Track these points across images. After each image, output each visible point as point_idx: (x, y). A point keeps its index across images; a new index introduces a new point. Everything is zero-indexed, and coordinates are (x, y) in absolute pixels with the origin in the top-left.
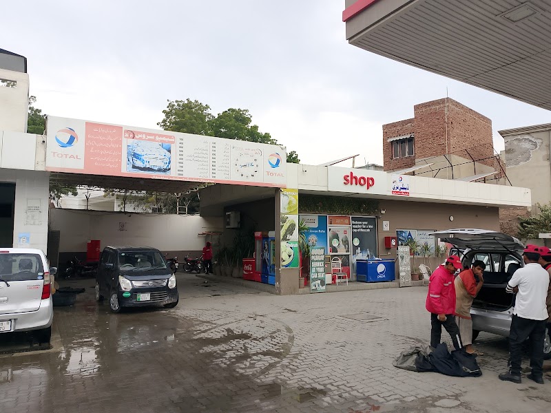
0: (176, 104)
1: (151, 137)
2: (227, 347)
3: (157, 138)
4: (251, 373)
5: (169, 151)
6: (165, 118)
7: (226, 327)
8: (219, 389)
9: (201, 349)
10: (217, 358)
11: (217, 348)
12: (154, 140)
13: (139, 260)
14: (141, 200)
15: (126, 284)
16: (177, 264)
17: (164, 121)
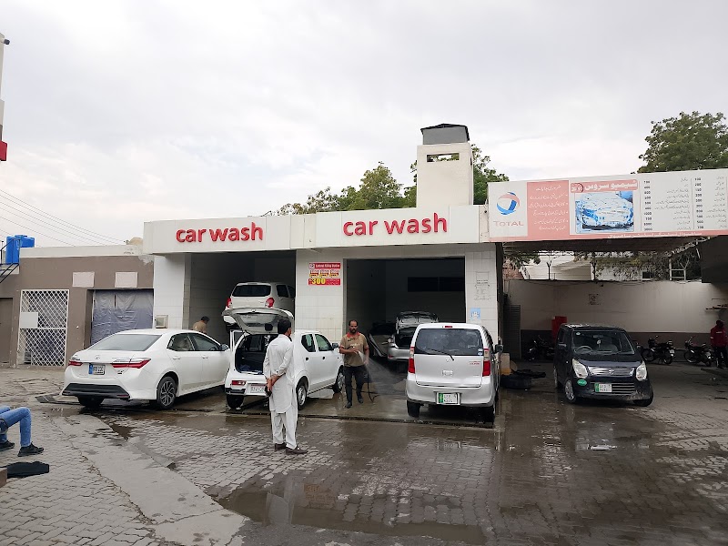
0: (664, 125)
1: (605, 187)
2: (698, 462)
3: (613, 186)
4: (716, 497)
5: (631, 200)
6: (649, 147)
7: (711, 440)
8: (659, 503)
9: (660, 457)
10: (675, 472)
11: (681, 461)
12: (609, 189)
13: (599, 342)
14: (623, 263)
15: (580, 369)
16: (672, 352)
17: (648, 152)
